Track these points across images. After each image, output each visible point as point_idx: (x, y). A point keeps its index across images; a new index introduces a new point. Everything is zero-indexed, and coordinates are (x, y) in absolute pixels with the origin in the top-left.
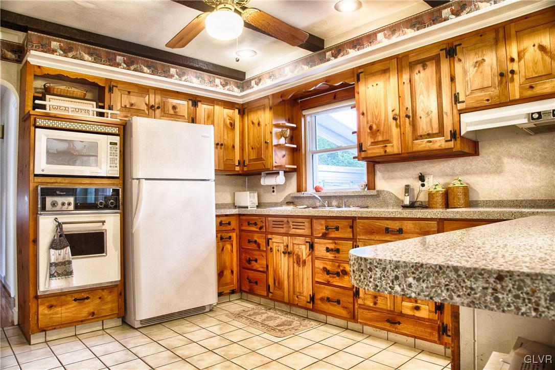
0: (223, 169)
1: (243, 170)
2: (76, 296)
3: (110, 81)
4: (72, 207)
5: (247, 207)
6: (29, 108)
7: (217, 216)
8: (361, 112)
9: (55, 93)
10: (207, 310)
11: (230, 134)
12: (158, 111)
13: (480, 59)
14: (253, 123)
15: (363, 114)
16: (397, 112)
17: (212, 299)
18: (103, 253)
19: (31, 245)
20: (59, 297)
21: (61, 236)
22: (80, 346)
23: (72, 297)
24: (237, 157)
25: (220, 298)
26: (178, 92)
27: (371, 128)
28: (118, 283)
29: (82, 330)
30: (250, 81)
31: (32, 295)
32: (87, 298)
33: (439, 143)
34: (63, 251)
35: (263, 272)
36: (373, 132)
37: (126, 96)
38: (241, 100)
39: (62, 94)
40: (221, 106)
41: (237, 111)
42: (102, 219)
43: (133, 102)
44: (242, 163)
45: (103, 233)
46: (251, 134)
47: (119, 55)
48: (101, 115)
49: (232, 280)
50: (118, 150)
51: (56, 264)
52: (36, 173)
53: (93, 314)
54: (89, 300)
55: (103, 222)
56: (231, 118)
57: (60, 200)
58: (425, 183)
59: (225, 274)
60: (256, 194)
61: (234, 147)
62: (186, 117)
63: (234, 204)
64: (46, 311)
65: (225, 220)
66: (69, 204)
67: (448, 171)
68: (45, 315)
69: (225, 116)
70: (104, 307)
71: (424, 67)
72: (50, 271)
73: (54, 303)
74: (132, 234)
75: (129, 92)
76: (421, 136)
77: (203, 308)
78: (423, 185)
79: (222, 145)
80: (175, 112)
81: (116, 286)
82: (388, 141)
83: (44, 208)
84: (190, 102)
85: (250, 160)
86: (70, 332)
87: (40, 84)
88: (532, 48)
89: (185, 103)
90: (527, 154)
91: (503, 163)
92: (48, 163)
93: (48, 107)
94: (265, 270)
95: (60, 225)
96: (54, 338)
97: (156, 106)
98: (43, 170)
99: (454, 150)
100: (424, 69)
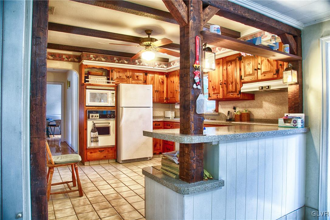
0: (158, 101)
1: (167, 102)
2: (100, 150)
3: (112, 68)
4: (98, 118)
5: (170, 118)
6: (83, 82)
7: (153, 122)
8: (210, 80)
9: (92, 74)
10: (149, 159)
11: (162, 86)
12: (131, 79)
13: (249, 62)
14: (171, 82)
15: (210, 81)
16: (222, 81)
17: (151, 155)
18: (109, 134)
19: (85, 131)
20: (94, 150)
21: (94, 128)
22: (101, 167)
23: (98, 150)
24: (165, 96)
25: (154, 155)
26: (139, 70)
27: (213, 87)
28: (114, 146)
29: (101, 162)
30: (171, 63)
31: (85, 148)
32: (103, 151)
33: (235, 95)
34: (95, 133)
35: (172, 145)
36: (214, 89)
37: (118, 73)
38: (167, 71)
39: (94, 74)
40: (158, 74)
41: (165, 76)
42: (109, 122)
43: (120, 76)
44: (167, 99)
45: (109, 127)
46: (171, 86)
47: (115, 57)
48: (108, 83)
49: (160, 148)
50: (115, 96)
51: (93, 138)
52: (86, 105)
53: (105, 157)
54: (104, 152)
55: (109, 123)
56: (162, 79)
57: (94, 115)
58: (236, 110)
59: (157, 145)
60: (174, 112)
61: (163, 92)
62: (142, 80)
63: (165, 116)
64: (90, 154)
65: (158, 123)
66: (97, 116)
67: (244, 106)
68: (89, 155)
69: (160, 78)
70: (109, 155)
71: (231, 63)
72: (91, 140)
73: (92, 151)
74: (120, 128)
75: (119, 72)
76: (229, 92)
77: (147, 158)
78: (235, 111)
79: (158, 91)
80: (137, 78)
81: (114, 147)
82: (219, 93)
83: (89, 118)
84: (144, 74)
85: (170, 98)
86: (97, 162)
87: (86, 70)
88: (265, 60)
89: (142, 74)
90: (271, 100)
91: (263, 104)
92: (90, 102)
93: (90, 81)
94: (172, 144)
95: (94, 124)
96: (92, 164)
97: (130, 76)
98: (89, 104)
99: (240, 98)
100: (231, 65)
